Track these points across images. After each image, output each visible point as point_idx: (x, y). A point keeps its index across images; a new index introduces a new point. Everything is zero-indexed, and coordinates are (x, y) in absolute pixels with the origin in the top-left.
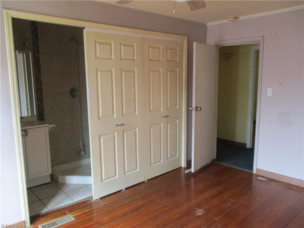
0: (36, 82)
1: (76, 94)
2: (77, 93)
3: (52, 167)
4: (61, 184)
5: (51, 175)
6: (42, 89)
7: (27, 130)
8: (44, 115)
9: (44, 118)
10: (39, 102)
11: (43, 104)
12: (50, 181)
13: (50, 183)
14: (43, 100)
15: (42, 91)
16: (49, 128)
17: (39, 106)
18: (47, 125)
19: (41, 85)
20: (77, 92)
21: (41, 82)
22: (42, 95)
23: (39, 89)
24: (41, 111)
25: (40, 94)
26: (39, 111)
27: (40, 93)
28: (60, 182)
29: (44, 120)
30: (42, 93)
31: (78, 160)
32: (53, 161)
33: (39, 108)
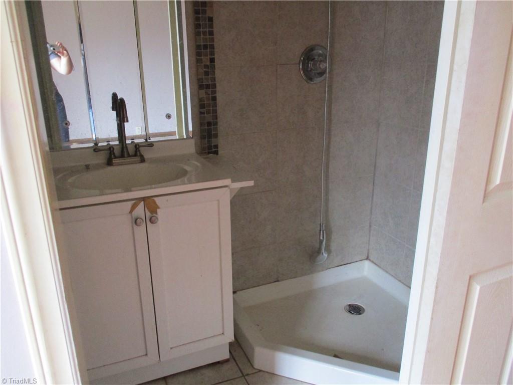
0: (197, 19)
1: (322, 66)
2: (325, 65)
3: (234, 292)
4: (260, 371)
5: (231, 344)
6: (212, 47)
7: (156, 199)
8: (216, 136)
9: (216, 146)
10: (203, 92)
11: (214, 99)
12: (227, 356)
13: (227, 361)
14: (214, 86)
15: (212, 53)
16: (231, 191)
17: (202, 106)
18: (227, 182)
19: (211, 33)
20: (325, 61)
21: (211, 19)
22: (214, 67)
23: (205, 47)
24: (209, 124)
25: (208, 63)
26: (201, 124)
27: (206, 60)
28: (257, 365)
29: (216, 153)
30: (212, 60)
31: (305, 274)
32: (237, 275)
33: (201, 113)
